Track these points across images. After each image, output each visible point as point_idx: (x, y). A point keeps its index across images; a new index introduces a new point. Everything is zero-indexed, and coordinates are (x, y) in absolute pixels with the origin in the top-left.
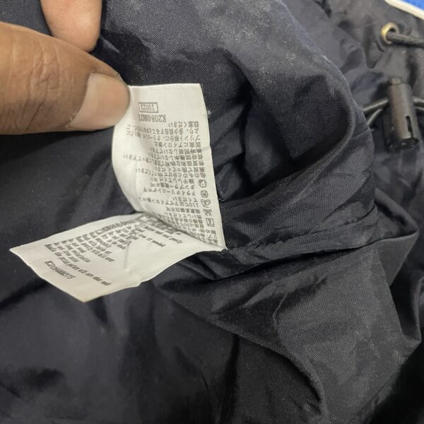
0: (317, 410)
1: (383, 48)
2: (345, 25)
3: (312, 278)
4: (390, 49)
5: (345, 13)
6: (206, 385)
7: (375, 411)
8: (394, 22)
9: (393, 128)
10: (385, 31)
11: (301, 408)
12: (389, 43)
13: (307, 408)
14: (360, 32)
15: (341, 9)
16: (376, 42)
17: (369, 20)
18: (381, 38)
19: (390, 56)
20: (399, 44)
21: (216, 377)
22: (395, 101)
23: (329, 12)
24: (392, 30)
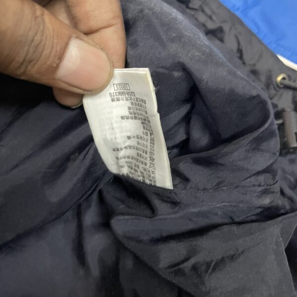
1: (277, 89)
2: (254, 72)
4: (282, 90)
5: (254, 65)
8: (285, 73)
9: (286, 139)
10: (279, 78)
12: (282, 86)
14: (263, 78)
15: (252, 63)
16: (273, 85)
17: (270, 71)
18: (276, 82)
19: (281, 95)
20: (287, 87)
22: (287, 122)
23: (244, 63)
24: (284, 78)
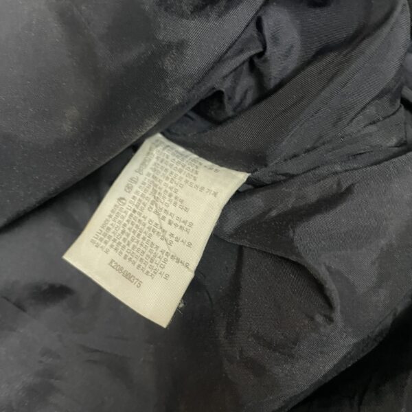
0: (330, 320)
3: (335, 186)
6: (210, 299)
7: (392, 325)
11: (312, 319)
13: (319, 319)
21: (221, 291)
